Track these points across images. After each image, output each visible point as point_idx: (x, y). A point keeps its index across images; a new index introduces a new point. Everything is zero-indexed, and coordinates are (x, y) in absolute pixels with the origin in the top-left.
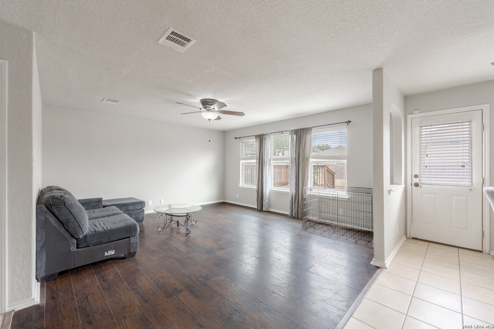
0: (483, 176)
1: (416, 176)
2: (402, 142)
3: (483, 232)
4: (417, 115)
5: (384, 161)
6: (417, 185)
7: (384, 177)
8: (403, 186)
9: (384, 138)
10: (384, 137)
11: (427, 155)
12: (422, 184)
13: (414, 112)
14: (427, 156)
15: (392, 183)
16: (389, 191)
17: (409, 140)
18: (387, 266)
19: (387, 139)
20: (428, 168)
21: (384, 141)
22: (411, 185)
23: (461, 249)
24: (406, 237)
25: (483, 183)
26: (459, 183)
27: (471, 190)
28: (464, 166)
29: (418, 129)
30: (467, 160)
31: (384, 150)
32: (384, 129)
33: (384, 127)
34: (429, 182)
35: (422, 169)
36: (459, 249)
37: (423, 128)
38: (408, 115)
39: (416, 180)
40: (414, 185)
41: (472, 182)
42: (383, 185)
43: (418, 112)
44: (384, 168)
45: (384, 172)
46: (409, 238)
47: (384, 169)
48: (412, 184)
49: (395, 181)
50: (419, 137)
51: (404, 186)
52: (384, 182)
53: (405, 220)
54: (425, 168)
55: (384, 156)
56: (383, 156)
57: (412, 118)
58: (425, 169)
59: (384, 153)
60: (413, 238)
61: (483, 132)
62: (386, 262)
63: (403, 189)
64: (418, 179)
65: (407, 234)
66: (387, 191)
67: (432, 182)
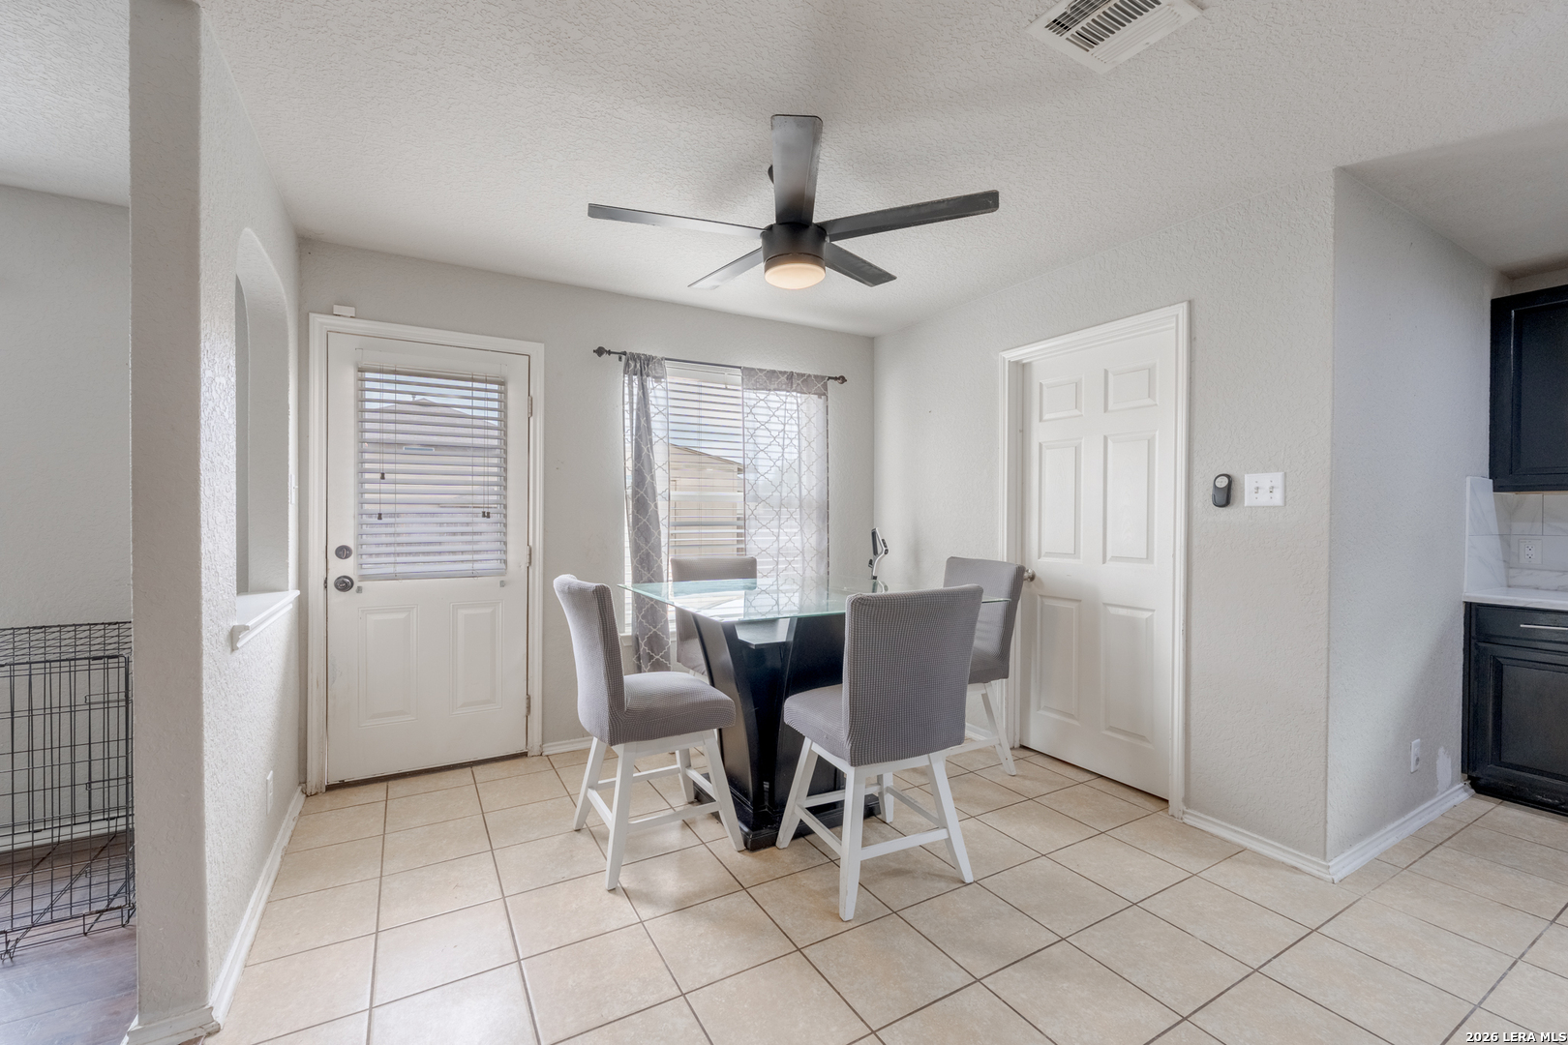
0: (531, 544)
1: (343, 552)
2: (288, 414)
3: (529, 698)
4: (344, 321)
5: (205, 492)
6: (345, 584)
7: (204, 572)
8: (293, 594)
9: (206, 374)
10: (203, 367)
11: (383, 474)
12: (364, 578)
13: (337, 309)
14: (383, 477)
15: (243, 586)
16: (233, 636)
17: (317, 409)
18: (219, 1016)
19: (223, 380)
20: (385, 520)
21: (203, 389)
22: (323, 586)
23: (480, 767)
24: (304, 792)
25: (530, 563)
26: (477, 566)
27: (503, 584)
28: (488, 513)
29: (350, 376)
30: (495, 498)
31: (204, 434)
32: (203, 325)
33: (203, 317)
34: (390, 569)
35: (364, 526)
36: (475, 768)
37: (368, 375)
38: (312, 315)
39: (346, 567)
40: (336, 586)
41: (505, 562)
42: (200, 613)
43: (351, 311)
44: (203, 524)
45: (206, 546)
46: (316, 794)
47: (204, 530)
48: (326, 582)
49: (254, 577)
50: (357, 406)
51: (298, 593)
52: (205, 594)
53: (300, 729)
54: (375, 520)
55: (204, 462)
56: (198, 466)
57: (329, 328)
58: (372, 525)
59: (206, 447)
60: (330, 788)
61: (531, 419)
62: (211, 1001)
63: (291, 606)
64: (351, 560)
65: (309, 779)
66: (223, 636)
67: (400, 569)
